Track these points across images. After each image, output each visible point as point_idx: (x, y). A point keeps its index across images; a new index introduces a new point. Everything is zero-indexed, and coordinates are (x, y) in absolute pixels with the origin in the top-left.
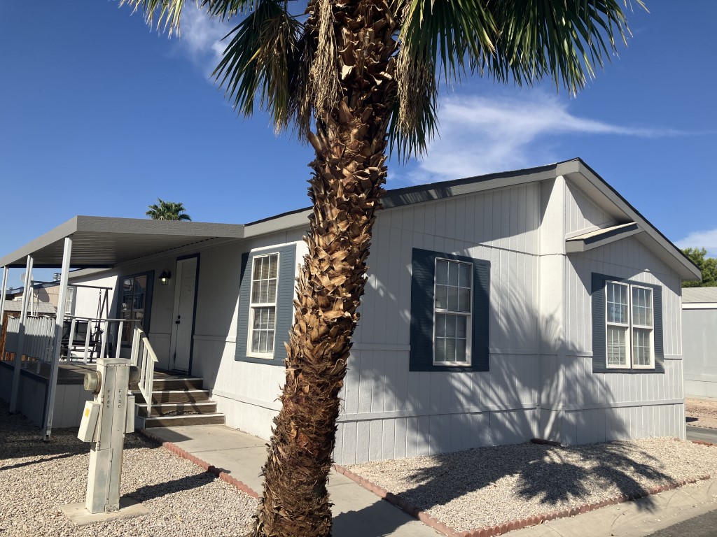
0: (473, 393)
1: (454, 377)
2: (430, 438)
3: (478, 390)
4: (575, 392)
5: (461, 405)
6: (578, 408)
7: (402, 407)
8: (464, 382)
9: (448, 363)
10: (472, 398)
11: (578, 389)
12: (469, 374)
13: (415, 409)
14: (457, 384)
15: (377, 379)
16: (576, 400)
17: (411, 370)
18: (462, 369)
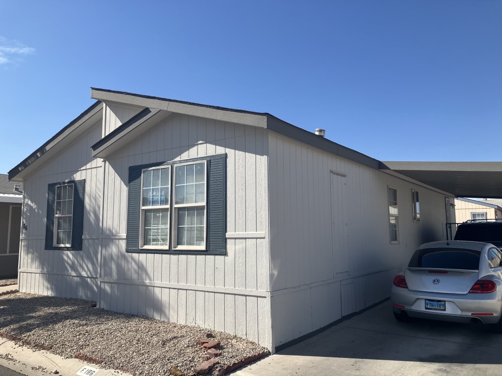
0: (73, 263)
1: (64, 254)
2: (53, 287)
3: (76, 262)
4: (111, 269)
5: (68, 271)
6: (112, 281)
7: (43, 269)
8: (69, 256)
9: (62, 245)
10: (73, 267)
11: (114, 267)
12: (72, 252)
13: (48, 271)
14: (65, 258)
15: (33, 253)
16: (111, 274)
17: (45, 249)
18: (68, 249)
